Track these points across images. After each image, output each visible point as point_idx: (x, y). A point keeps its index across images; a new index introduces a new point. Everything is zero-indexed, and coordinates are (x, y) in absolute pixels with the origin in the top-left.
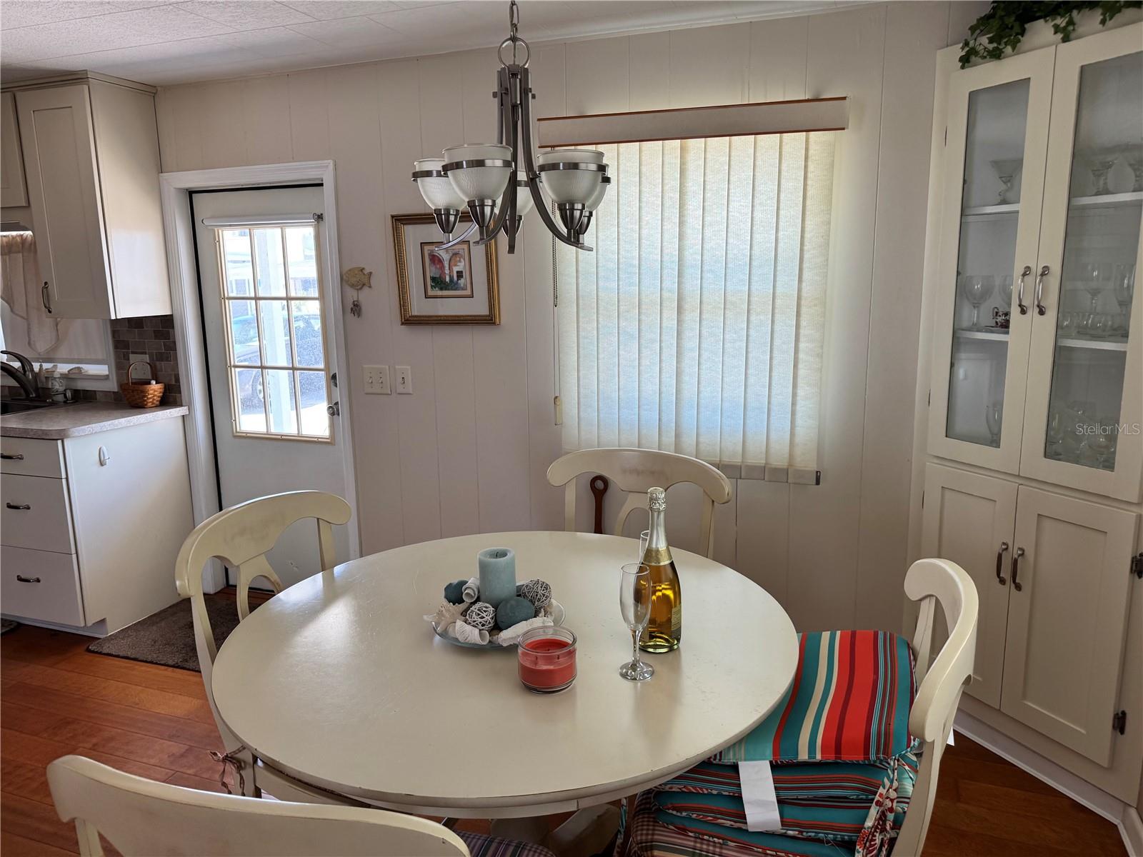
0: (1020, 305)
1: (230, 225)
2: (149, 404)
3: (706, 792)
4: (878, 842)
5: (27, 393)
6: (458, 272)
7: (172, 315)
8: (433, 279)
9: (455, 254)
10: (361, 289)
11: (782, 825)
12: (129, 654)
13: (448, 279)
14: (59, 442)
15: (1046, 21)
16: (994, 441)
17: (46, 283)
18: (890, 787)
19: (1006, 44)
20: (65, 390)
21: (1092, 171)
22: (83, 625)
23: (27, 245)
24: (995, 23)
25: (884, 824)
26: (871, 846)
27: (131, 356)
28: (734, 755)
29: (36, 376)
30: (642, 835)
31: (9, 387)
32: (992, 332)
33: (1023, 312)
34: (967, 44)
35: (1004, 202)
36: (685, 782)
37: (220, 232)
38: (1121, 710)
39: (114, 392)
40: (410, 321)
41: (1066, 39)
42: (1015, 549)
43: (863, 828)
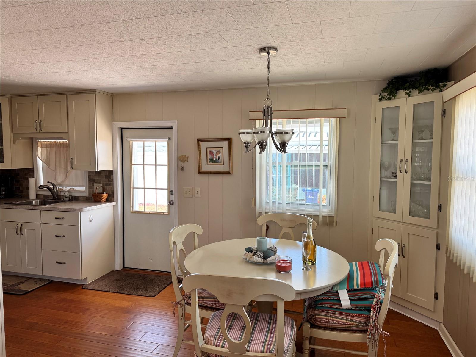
0: (400, 171)
1: (136, 140)
2: (103, 201)
3: (330, 299)
4: (376, 308)
5: (54, 197)
6: (218, 157)
7: (113, 170)
8: (210, 159)
9: (218, 151)
10: (184, 162)
11: (351, 306)
12: (98, 289)
13: (215, 159)
14: (79, 213)
15: (403, 91)
16: (394, 212)
17: (72, 158)
18: (379, 293)
19: (392, 96)
20: (69, 196)
21: (418, 132)
22: (81, 279)
23: (58, 145)
24: (389, 90)
25: (378, 303)
26: (375, 309)
27: (95, 184)
28: (337, 289)
29: (57, 191)
30: (311, 313)
31: (44, 195)
32: (392, 178)
33: (401, 172)
34: (381, 95)
35: (393, 140)
36: (324, 296)
37: (132, 142)
38: (436, 292)
39: (86, 197)
40: (201, 173)
41: (409, 96)
42: (402, 245)
43: (373, 304)
